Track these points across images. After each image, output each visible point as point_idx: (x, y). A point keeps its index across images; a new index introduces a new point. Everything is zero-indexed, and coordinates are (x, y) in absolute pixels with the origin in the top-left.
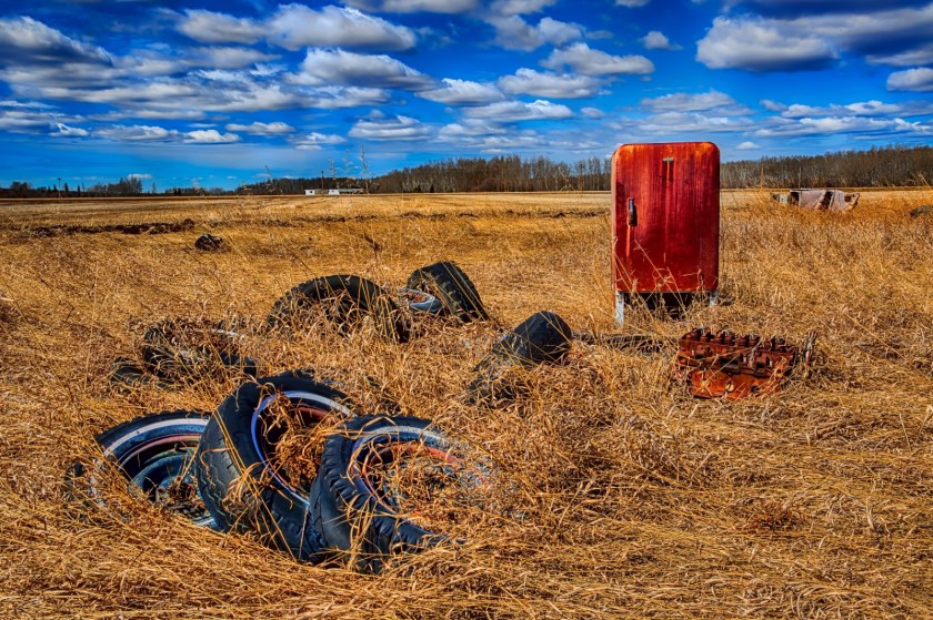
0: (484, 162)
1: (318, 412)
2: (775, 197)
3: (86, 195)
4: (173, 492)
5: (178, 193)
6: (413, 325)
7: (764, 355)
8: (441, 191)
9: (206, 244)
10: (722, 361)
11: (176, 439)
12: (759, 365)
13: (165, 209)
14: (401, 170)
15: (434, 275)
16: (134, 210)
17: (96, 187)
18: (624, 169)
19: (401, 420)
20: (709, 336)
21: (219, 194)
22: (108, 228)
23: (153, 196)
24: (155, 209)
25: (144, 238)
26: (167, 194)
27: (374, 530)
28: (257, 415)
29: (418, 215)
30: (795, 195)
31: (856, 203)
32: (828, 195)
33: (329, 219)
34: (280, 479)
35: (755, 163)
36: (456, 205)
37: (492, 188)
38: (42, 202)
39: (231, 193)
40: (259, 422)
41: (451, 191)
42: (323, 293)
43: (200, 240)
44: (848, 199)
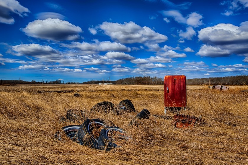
0: (141, 77)
1: (100, 126)
2: (209, 87)
3: (48, 83)
4: (73, 139)
5: (69, 83)
6: (120, 112)
7: (191, 119)
8: (131, 84)
9: (77, 95)
10: (182, 120)
11: (74, 130)
12: (189, 121)
13: (67, 87)
14: (122, 79)
15: (125, 102)
16: (60, 87)
17: (51, 82)
18: (166, 81)
19: (115, 127)
20: (180, 115)
21: (79, 84)
22: (54, 91)
23: (63, 84)
24: (64, 87)
25: (62, 94)
26: (66, 84)
27: (109, 145)
28: (89, 125)
29: (125, 90)
30: (214, 87)
31: (229, 89)
32: (222, 87)
33: (104, 90)
34: (93, 137)
35: (208, 79)
36: (134, 88)
37: (143, 84)
38: (38, 85)
39: (81, 84)
40: (89, 126)
41: (134, 84)
42: (102, 105)
43: (75, 94)
44: (226, 88)
